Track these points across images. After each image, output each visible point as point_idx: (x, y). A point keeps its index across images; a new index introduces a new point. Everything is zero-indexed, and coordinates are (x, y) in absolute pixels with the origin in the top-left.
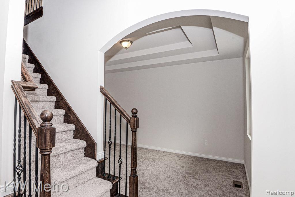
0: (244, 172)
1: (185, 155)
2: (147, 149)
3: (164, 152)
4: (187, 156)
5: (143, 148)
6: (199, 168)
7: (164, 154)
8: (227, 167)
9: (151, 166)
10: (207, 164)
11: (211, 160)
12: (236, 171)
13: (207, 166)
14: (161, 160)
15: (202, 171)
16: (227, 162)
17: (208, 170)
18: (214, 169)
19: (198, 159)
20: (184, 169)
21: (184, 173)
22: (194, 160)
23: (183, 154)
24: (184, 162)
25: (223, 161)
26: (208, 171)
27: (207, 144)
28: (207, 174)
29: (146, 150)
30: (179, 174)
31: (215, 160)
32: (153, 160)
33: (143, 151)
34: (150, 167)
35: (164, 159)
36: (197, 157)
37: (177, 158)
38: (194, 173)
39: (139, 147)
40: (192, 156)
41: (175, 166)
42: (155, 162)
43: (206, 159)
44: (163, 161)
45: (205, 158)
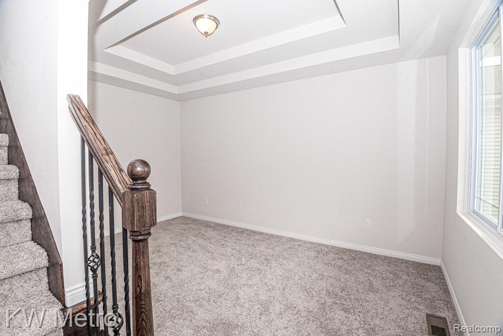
0: (445, 287)
1: (327, 246)
2: (261, 234)
3: (291, 239)
4: (333, 247)
5: (254, 232)
6: (353, 280)
7: (289, 246)
8: (408, 275)
9: (257, 276)
10: (370, 266)
11: (376, 257)
12: (428, 284)
13: (369, 274)
14: (280, 260)
15: (359, 287)
16: (407, 262)
17: (371, 285)
18: (384, 282)
19: (353, 255)
20: (323, 284)
21: (324, 293)
22: (345, 257)
23: (324, 243)
24: (325, 264)
25: (399, 259)
26: (371, 289)
27: (370, 227)
28: (371, 296)
29: (258, 237)
30: (312, 297)
31: (385, 257)
32: (266, 259)
33: (253, 238)
34: (256, 280)
35: (287, 256)
36: (351, 251)
37: (313, 254)
38: (344, 294)
39: (248, 230)
40: (342, 248)
41: (307, 274)
42: (269, 265)
43: (368, 254)
44: (285, 262)
45: (365, 253)
